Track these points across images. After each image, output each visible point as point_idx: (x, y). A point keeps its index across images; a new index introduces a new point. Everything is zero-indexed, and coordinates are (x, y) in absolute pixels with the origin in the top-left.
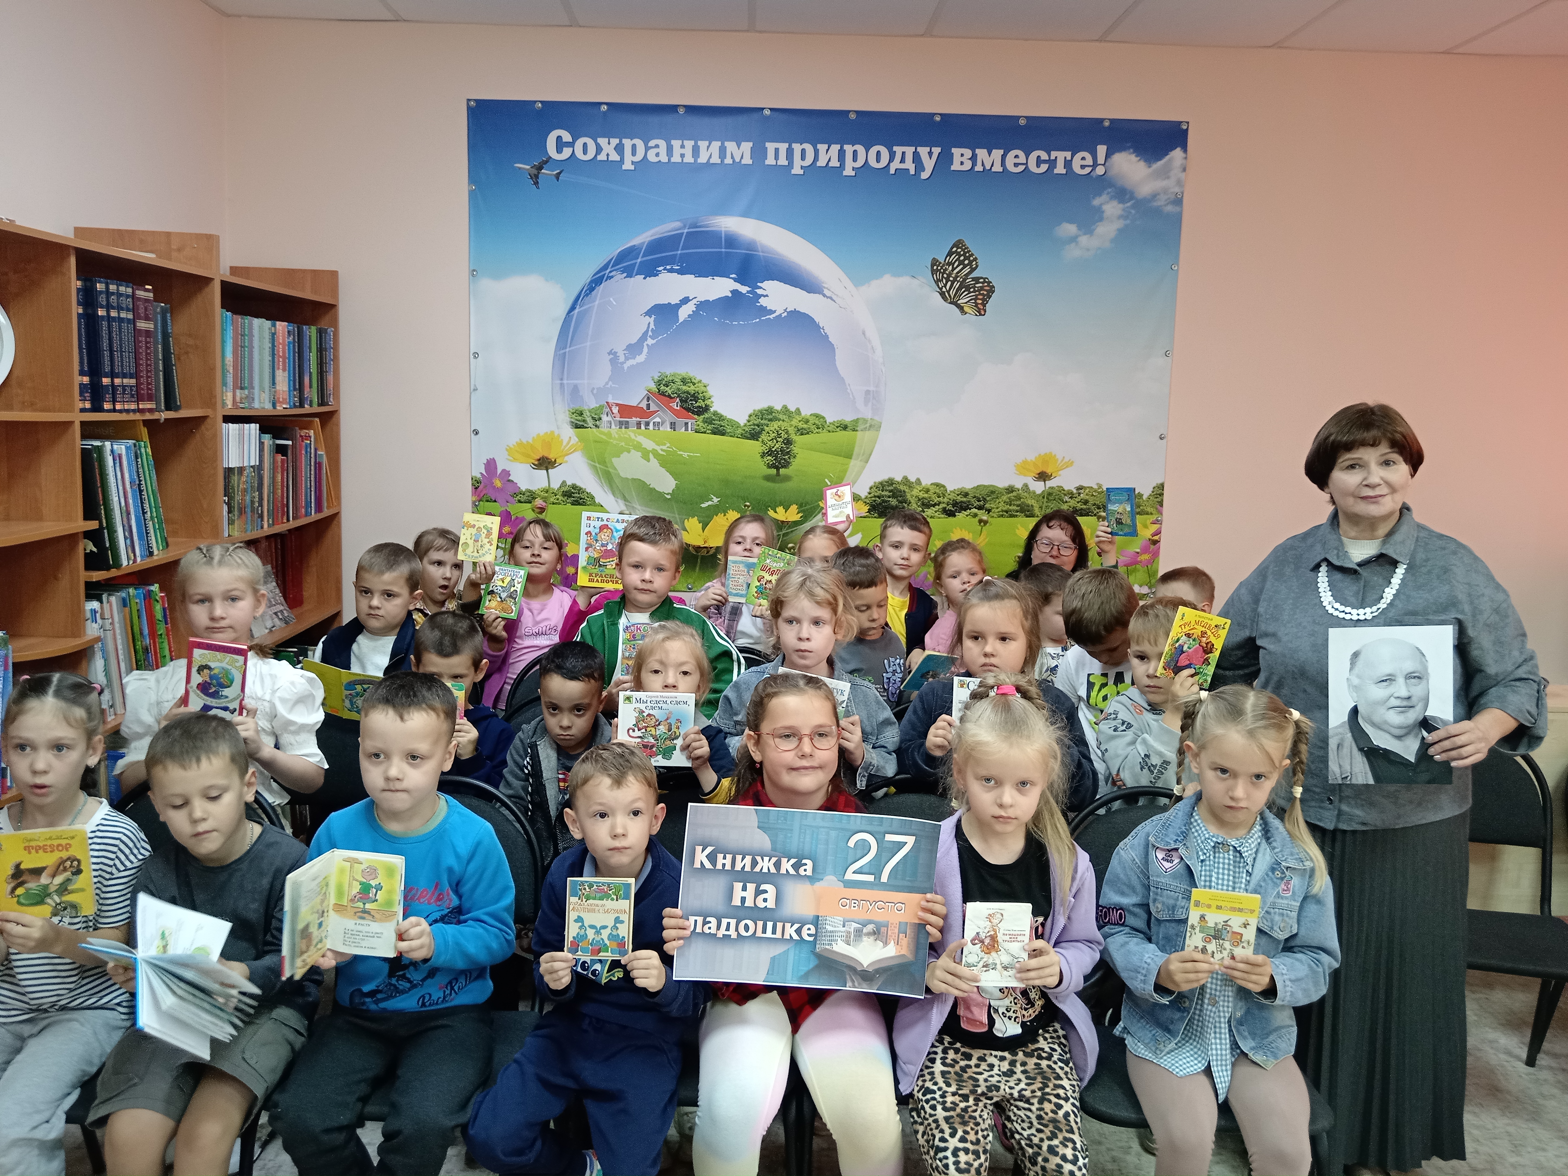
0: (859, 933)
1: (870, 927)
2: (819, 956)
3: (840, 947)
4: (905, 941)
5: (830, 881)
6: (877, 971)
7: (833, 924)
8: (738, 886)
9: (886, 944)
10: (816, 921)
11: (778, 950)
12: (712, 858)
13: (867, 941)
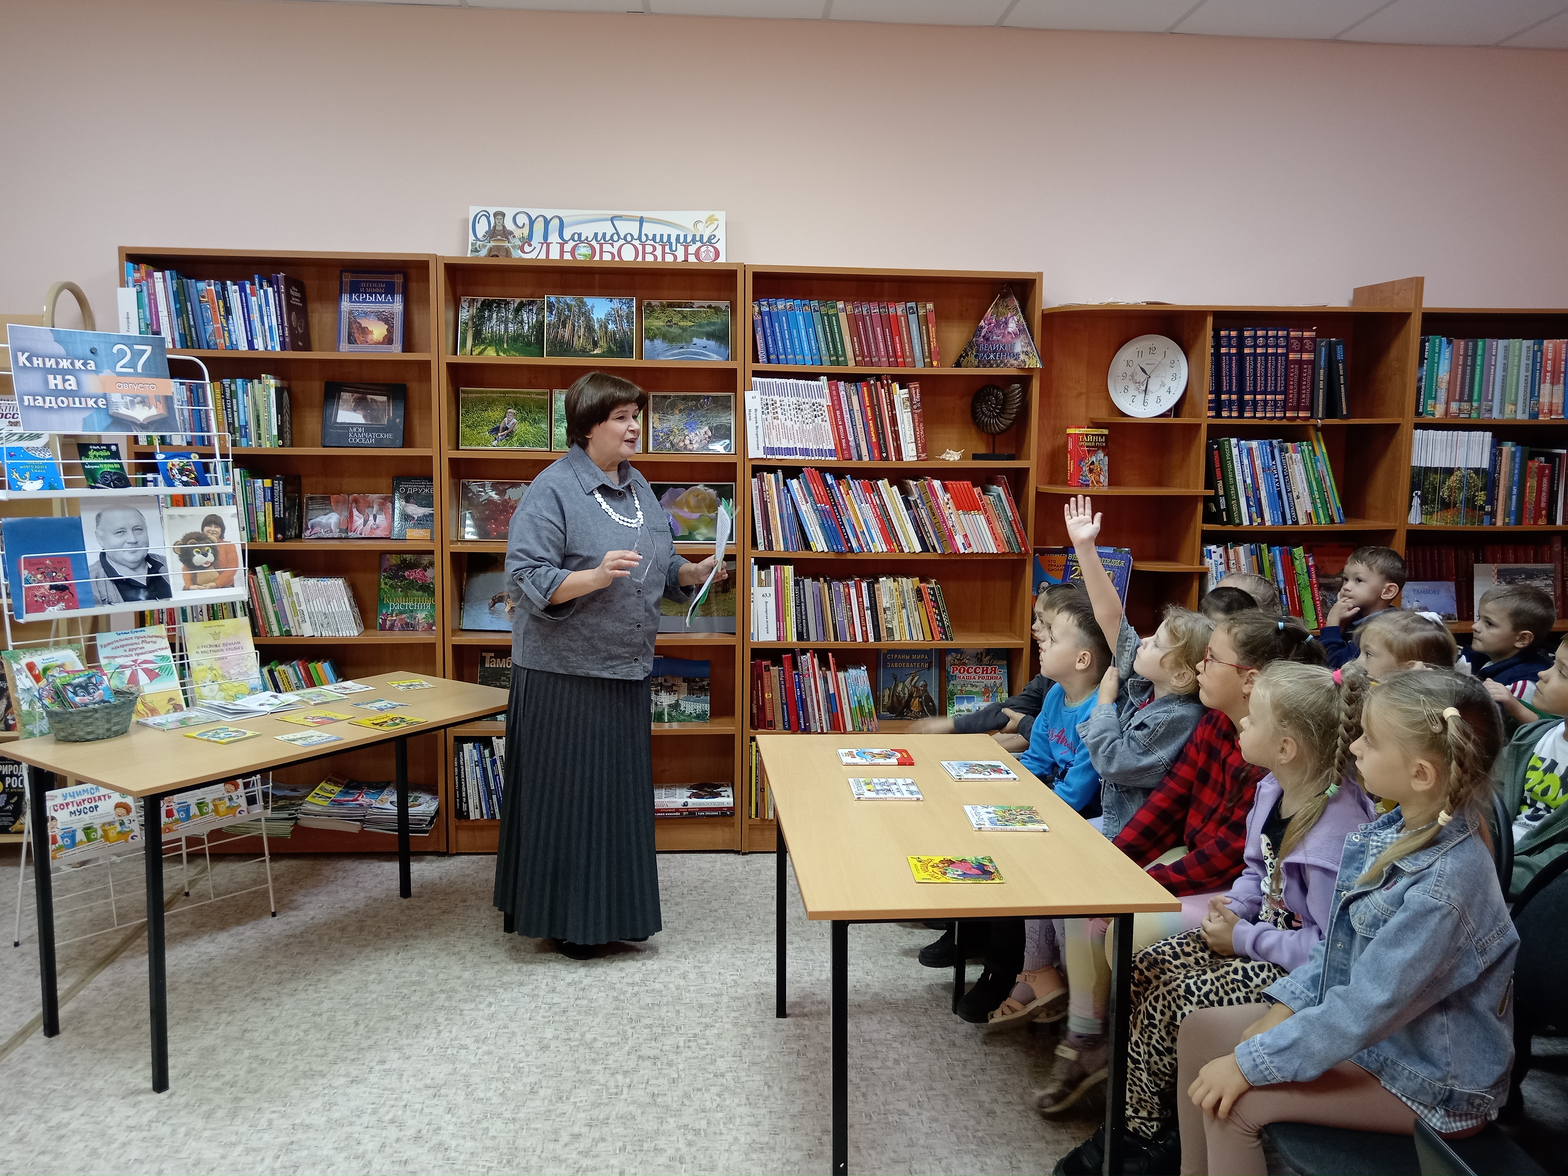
0: (132, 403)
1: (138, 399)
2: (111, 416)
3: (123, 411)
4: (160, 406)
5: (106, 373)
6: (149, 423)
7: (115, 397)
8: (51, 377)
9: (150, 408)
10: (105, 397)
11: (86, 414)
12: (29, 359)
13: (139, 407)
